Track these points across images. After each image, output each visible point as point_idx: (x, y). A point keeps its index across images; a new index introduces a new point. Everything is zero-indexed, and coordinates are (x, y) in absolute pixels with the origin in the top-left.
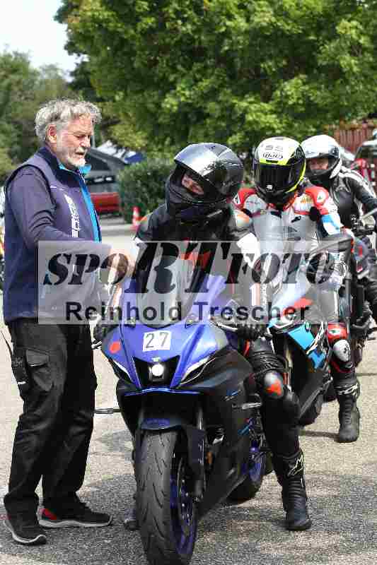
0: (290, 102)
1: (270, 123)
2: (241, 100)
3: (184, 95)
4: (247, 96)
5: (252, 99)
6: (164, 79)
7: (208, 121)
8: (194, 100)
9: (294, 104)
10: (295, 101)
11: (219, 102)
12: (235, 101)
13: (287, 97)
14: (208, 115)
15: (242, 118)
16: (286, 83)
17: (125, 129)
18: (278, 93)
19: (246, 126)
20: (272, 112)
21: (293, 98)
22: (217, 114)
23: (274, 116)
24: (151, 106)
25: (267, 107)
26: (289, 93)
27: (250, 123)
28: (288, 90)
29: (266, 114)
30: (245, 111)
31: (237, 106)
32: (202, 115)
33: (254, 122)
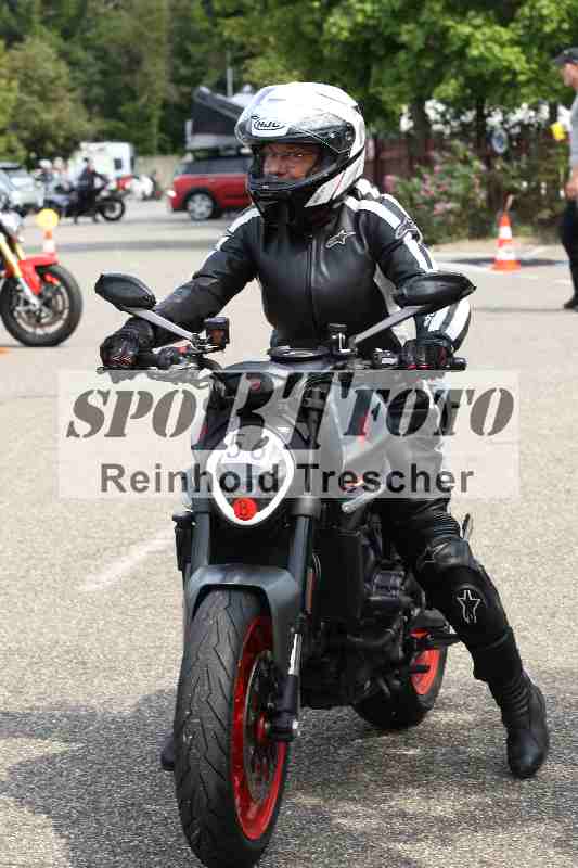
0: (548, 29)
1: (510, 62)
2: (460, 22)
3: (363, 11)
5: (478, 21)
7: (402, 55)
8: (379, 19)
9: (554, 31)
10: (554, 25)
11: (421, 25)
12: (450, 23)
13: (542, 19)
14: (403, 46)
15: (461, 54)
18: (526, 10)
19: (469, 67)
20: (514, 43)
21: (552, 21)
22: (419, 44)
23: (517, 49)
24: (309, 29)
25: (505, 34)
26: (545, 12)
27: (475, 60)
28: (542, 7)
29: (502, 45)
30: (467, 42)
31: (452, 31)
32: (394, 46)
33: (482, 59)
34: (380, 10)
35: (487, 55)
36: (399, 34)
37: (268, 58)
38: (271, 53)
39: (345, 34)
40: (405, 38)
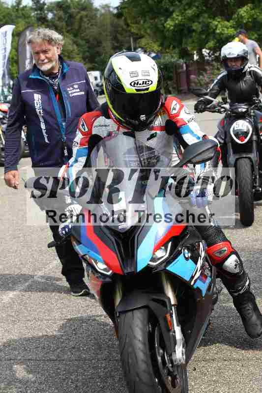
0: (244, 21)
2: (214, 20)
3: (178, 19)
4: (216, 18)
5: (219, 20)
6: (167, 10)
7: (194, 34)
8: (184, 22)
9: (246, 22)
10: (246, 20)
11: (200, 23)
12: (210, 21)
13: (242, 18)
14: (194, 31)
15: (214, 32)
16: (240, 10)
17: (148, 40)
18: (236, 16)
19: (217, 36)
20: (232, 27)
21: (245, 18)
22: (199, 29)
23: (233, 29)
24: (160, 26)
25: (228, 24)
26: (243, 15)
27: (218, 34)
29: (228, 28)
30: (216, 28)
31: (211, 24)
32: (190, 31)
33: (221, 34)
34: (185, 19)
35: (223, 32)
36: (191, 27)
37: (146, 38)
38: (147, 36)
39: (172, 28)
40: (194, 28)
